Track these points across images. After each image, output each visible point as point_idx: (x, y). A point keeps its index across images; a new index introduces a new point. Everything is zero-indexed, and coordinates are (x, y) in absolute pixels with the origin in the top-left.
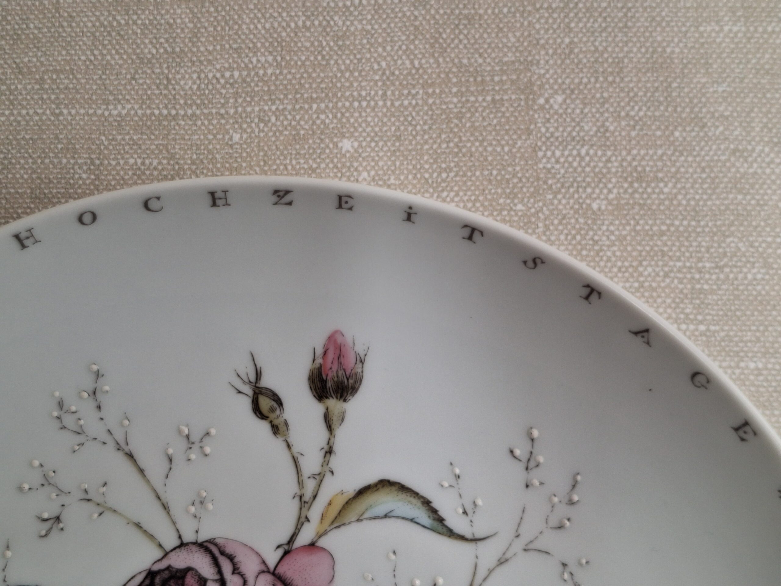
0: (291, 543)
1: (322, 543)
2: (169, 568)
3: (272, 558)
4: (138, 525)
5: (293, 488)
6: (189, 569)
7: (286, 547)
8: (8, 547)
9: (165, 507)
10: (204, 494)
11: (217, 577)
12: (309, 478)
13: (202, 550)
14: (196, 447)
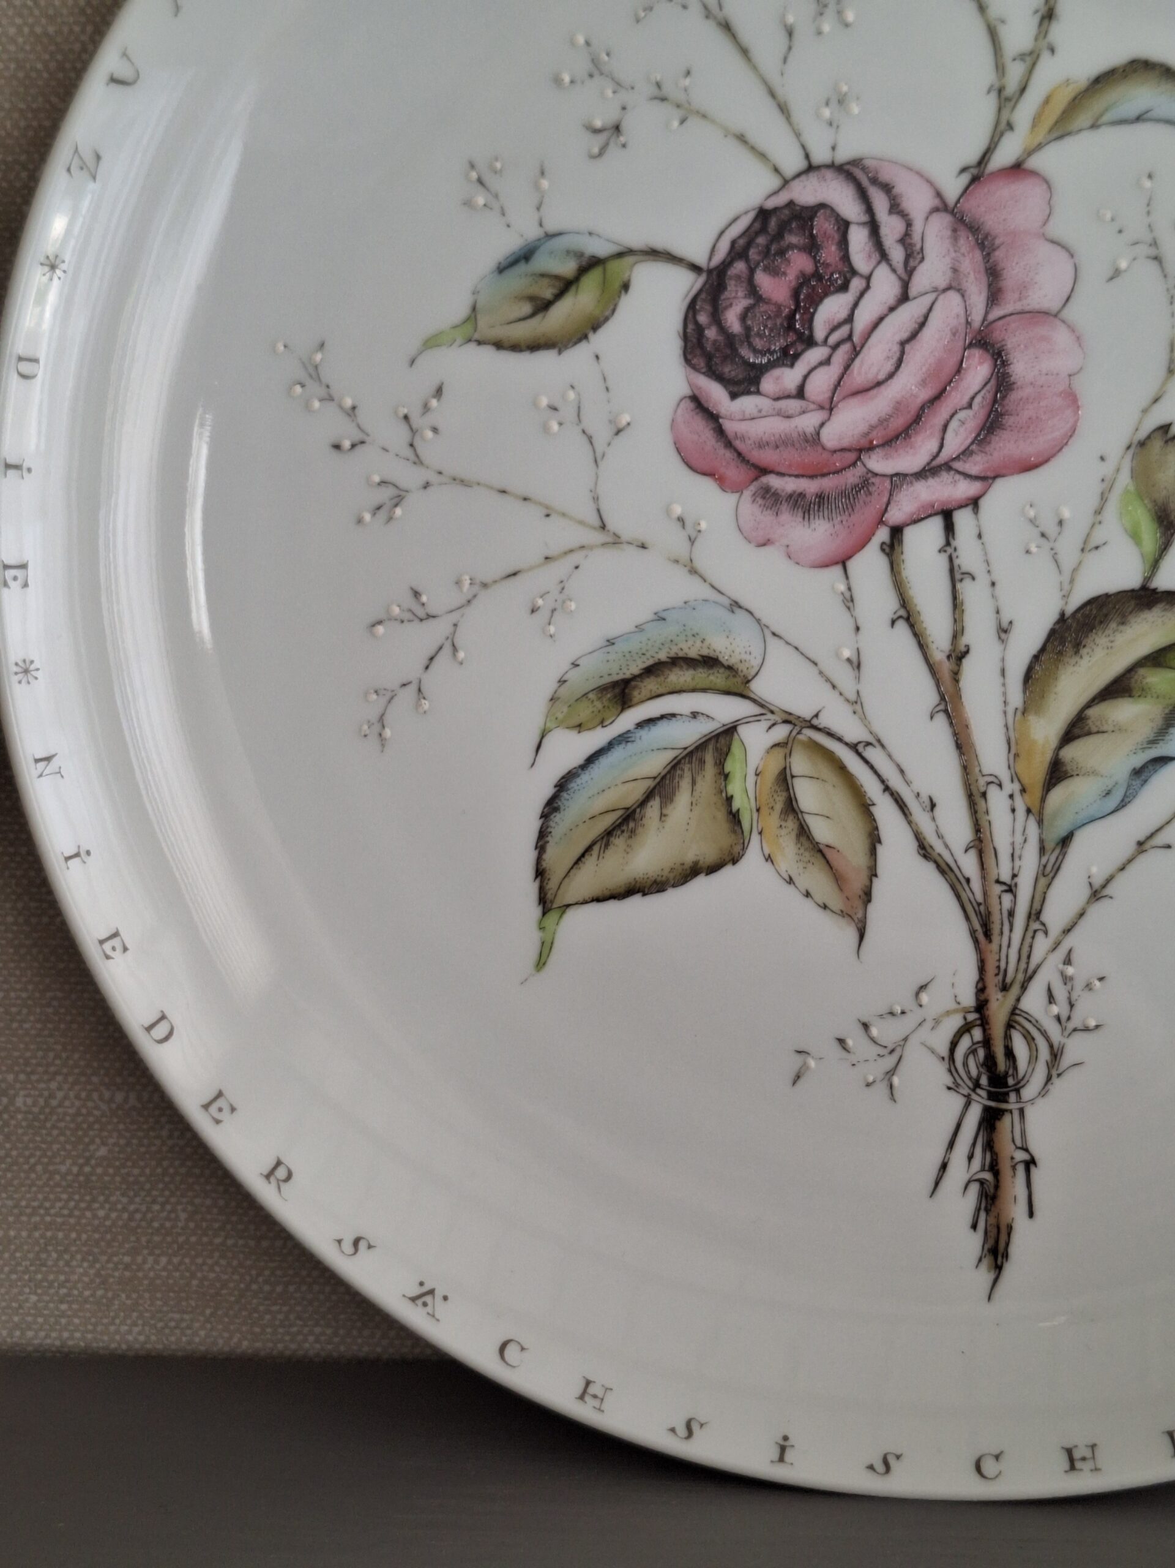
0: (983, 166)
1: (1033, 163)
2: (791, 204)
3: (952, 188)
4: (742, 139)
5: (988, 76)
6: (822, 206)
7: (975, 171)
8: (543, 173)
9: (783, 109)
10: (845, 88)
11: (865, 218)
12: (1014, 60)
13: (841, 178)
14: (831, 11)
